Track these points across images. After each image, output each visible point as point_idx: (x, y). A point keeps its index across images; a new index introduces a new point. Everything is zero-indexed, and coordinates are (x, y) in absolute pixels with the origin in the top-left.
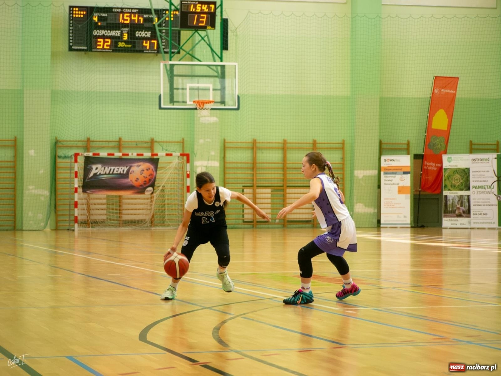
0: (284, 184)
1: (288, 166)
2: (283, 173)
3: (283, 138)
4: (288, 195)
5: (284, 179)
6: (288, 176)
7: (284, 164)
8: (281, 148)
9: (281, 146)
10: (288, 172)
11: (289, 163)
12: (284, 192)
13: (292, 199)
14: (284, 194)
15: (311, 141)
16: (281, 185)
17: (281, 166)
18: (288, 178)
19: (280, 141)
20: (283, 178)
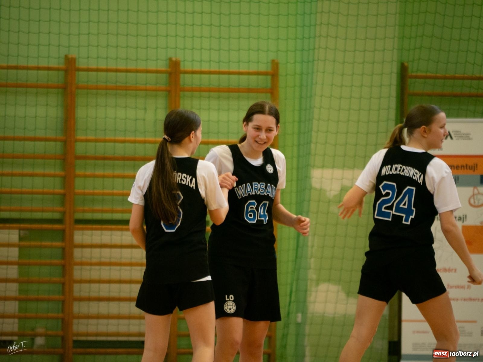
0: (64, 213)
1: (80, 148)
2: (62, 173)
3: (64, 52)
4: (78, 253)
5: (64, 195)
6: (79, 185)
7: (65, 142)
8: (58, 87)
9: (56, 78)
10: (78, 172)
11: (82, 141)
12: (63, 240)
13: (91, 264)
14: (64, 249)
15: (162, 66)
16: (57, 216)
17: (55, 148)
18: (77, 191)
19: (53, 63)
20: (62, 191)
